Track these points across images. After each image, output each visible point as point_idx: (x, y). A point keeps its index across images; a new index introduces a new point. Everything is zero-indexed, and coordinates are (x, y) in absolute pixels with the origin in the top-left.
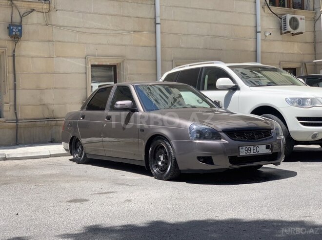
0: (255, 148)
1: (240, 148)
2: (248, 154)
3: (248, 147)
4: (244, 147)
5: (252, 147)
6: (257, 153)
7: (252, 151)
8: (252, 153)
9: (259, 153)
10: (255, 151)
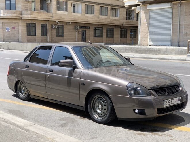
0: (172, 101)
1: (164, 101)
2: (168, 105)
3: (168, 100)
4: (166, 101)
5: (170, 100)
6: (173, 104)
7: (170, 103)
8: (171, 105)
9: (174, 104)
10: (172, 103)
